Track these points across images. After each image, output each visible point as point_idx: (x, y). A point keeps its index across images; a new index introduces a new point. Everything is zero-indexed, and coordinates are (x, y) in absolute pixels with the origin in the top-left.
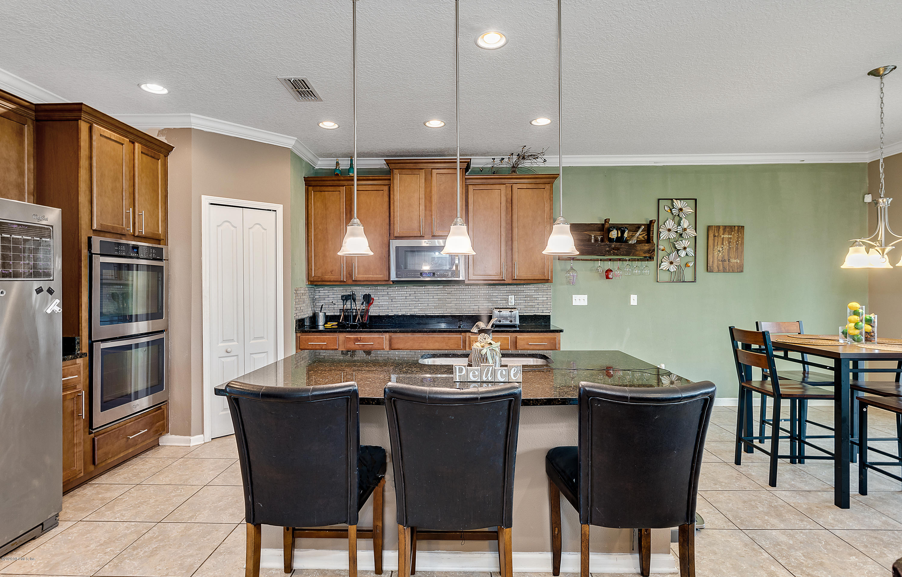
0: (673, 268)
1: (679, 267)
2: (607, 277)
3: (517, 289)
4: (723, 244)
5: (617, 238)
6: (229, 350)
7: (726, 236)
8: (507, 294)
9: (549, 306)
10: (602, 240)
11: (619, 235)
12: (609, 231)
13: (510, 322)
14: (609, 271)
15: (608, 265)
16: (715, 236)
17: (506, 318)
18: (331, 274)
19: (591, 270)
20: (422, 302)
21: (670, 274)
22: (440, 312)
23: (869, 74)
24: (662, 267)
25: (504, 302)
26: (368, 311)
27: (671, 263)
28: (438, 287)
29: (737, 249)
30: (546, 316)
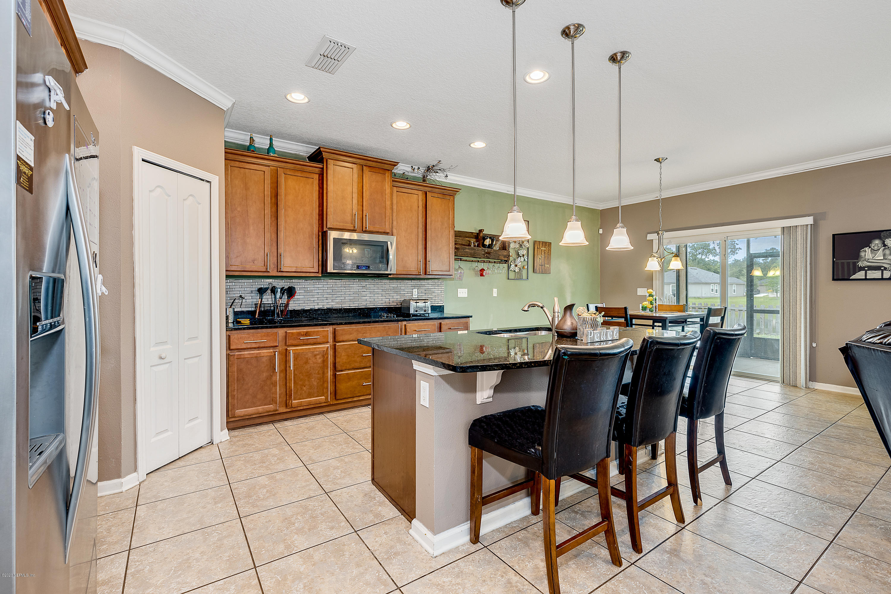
0: (517, 270)
1: (520, 269)
2: (482, 275)
3: (419, 283)
4: (541, 254)
5: (489, 244)
6: (163, 356)
7: (543, 249)
8: (412, 288)
9: (442, 298)
10: (478, 246)
11: (490, 243)
12: (484, 239)
13: (424, 311)
14: (482, 270)
15: (481, 266)
16: (538, 248)
17: (421, 309)
18: (253, 264)
19: (470, 269)
20: (340, 296)
21: (515, 274)
22: (357, 305)
23: (655, 160)
24: (511, 268)
25: (410, 295)
26: (287, 305)
27: (516, 266)
28: (354, 281)
29: (548, 258)
30: (441, 306)
